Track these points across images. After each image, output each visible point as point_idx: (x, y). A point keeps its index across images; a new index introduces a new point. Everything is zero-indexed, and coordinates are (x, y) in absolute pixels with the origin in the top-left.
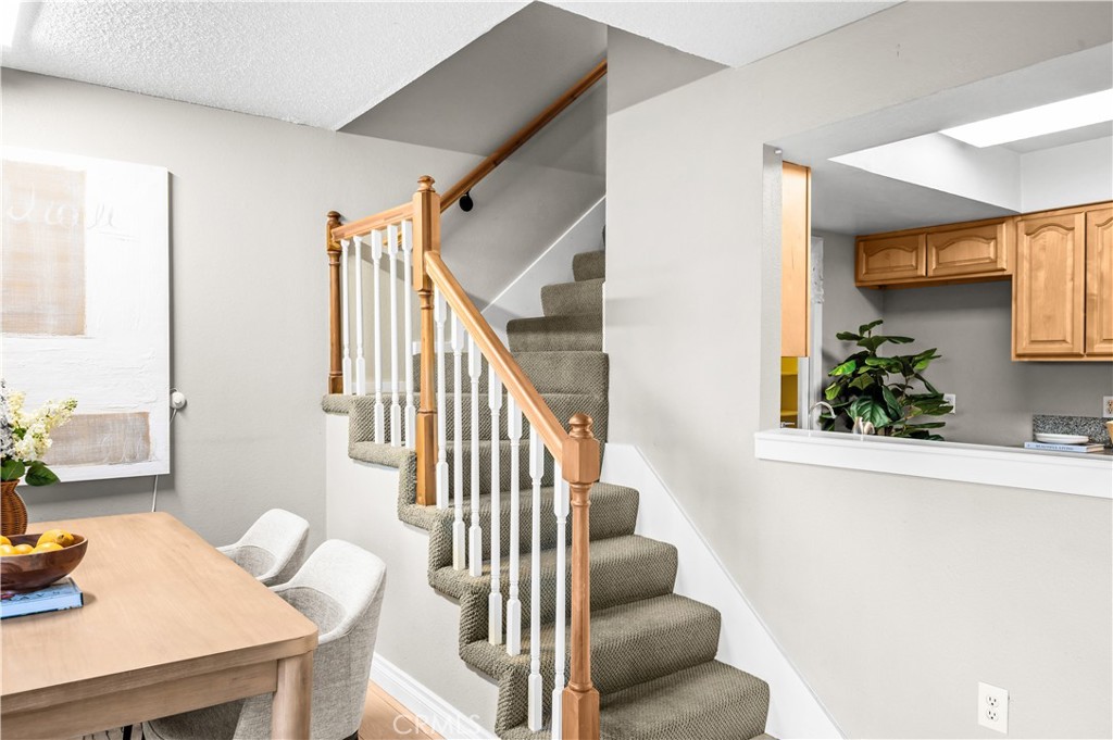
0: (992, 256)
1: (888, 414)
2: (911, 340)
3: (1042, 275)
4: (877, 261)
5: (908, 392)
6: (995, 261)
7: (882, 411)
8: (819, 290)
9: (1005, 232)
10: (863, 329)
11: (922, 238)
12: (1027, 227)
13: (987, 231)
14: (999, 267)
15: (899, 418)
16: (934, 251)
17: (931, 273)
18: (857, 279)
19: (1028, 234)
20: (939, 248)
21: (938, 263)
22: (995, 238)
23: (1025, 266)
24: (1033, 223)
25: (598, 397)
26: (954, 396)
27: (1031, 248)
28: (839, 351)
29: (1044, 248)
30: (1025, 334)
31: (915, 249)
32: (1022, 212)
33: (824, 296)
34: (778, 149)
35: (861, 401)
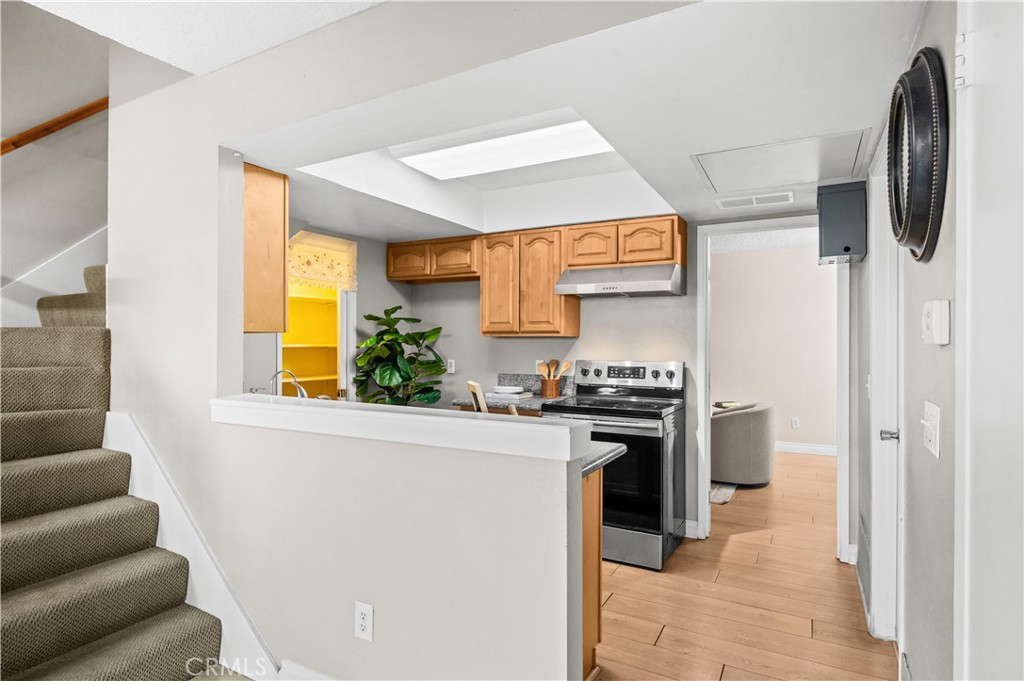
0: (468, 262)
1: (401, 376)
2: (419, 321)
3: (496, 276)
4: (400, 262)
5: (421, 358)
6: (469, 266)
7: (397, 374)
8: (353, 282)
9: (475, 244)
10: (387, 313)
11: (427, 247)
12: (488, 243)
13: (464, 244)
14: (472, 270)
15: (410, 379)
16: (434, 257)
17: (433, 273)
18: (388, 276)
19: (489, 248)
20: (439, 255)
21: (437, 266)
22: (470, 250)
23: (487, 269)
24: (493, 240)
25: (98, 369)
26: (453, 361)
27: (490, 257)
28: (371, 328)
29: (497, 258)
30: (487, 318)
31: (423, 254)
32: (485, 232)
33: (358, 287)
34: (237, 152)
35: (384, 366)
